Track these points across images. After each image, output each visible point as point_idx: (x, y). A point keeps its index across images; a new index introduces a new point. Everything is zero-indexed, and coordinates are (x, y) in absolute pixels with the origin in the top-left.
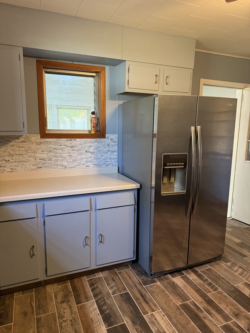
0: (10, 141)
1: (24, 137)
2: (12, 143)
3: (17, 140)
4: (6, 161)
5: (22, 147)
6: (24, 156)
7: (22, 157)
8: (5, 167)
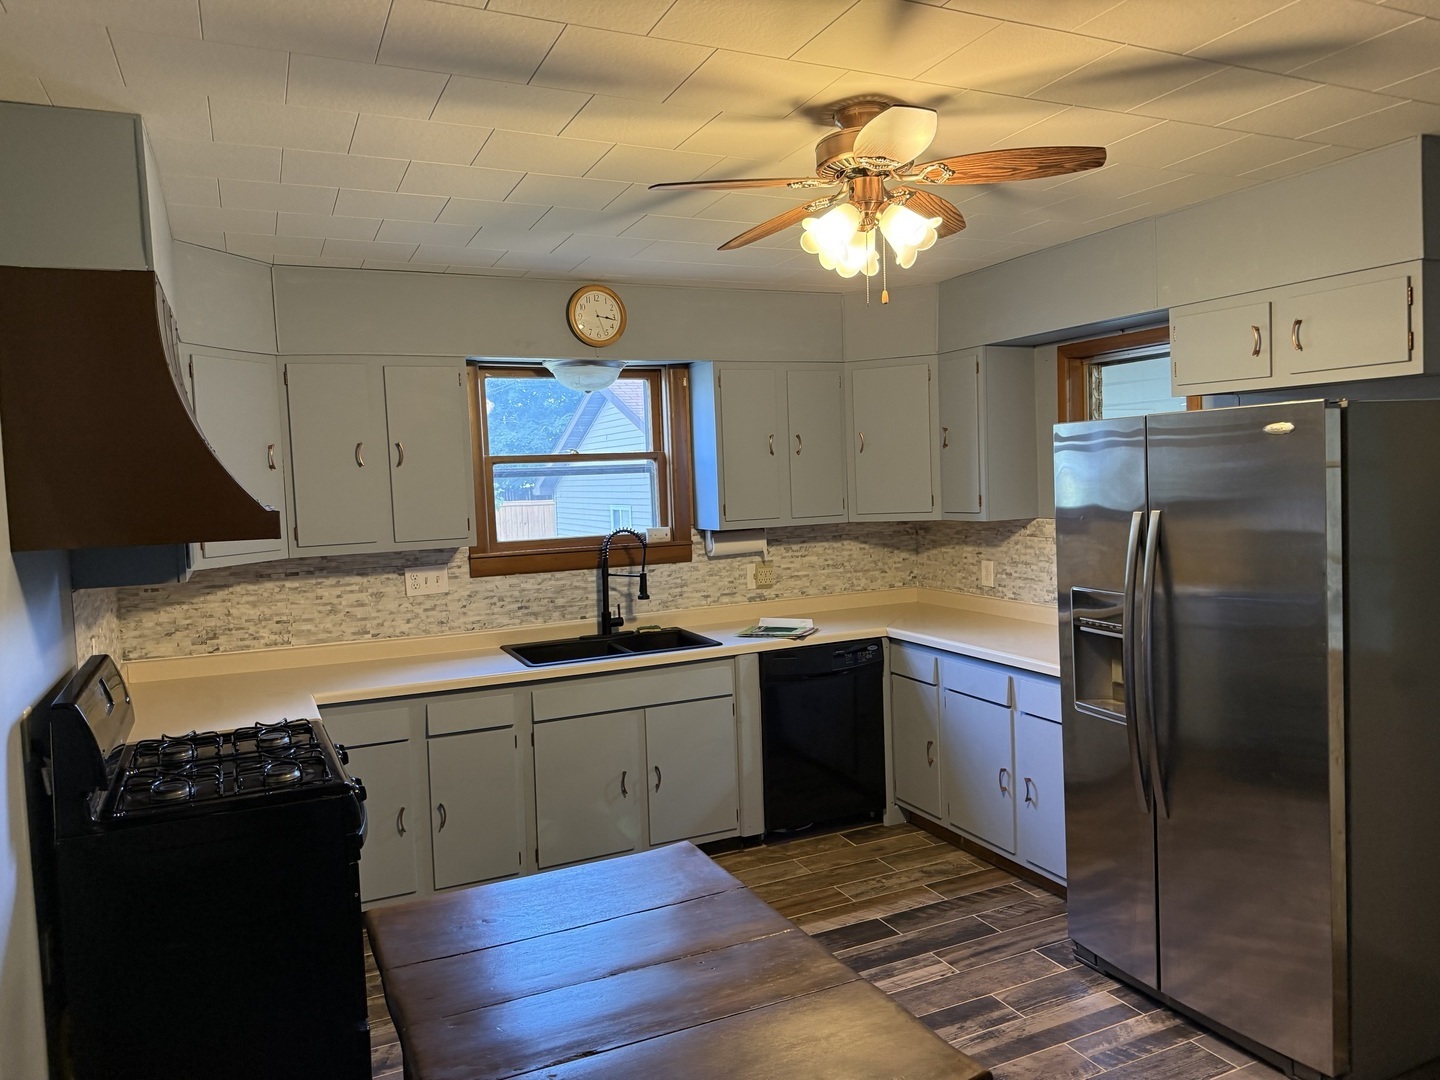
0: (1013, 533)
1: (1034, 526)
2: (1015, 538)
3: (1023, 531)
4: (1007, 574)
5: (1031, 547)
6: (1033, 567)
7: (1029, 570)
8: (1005, 586)
